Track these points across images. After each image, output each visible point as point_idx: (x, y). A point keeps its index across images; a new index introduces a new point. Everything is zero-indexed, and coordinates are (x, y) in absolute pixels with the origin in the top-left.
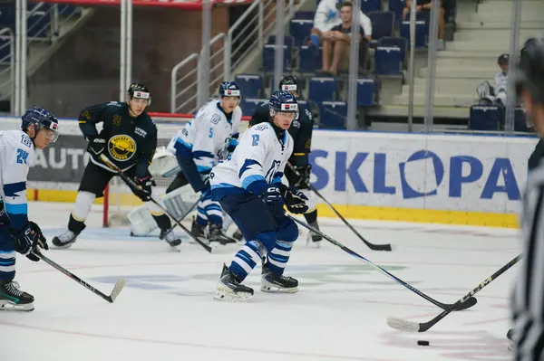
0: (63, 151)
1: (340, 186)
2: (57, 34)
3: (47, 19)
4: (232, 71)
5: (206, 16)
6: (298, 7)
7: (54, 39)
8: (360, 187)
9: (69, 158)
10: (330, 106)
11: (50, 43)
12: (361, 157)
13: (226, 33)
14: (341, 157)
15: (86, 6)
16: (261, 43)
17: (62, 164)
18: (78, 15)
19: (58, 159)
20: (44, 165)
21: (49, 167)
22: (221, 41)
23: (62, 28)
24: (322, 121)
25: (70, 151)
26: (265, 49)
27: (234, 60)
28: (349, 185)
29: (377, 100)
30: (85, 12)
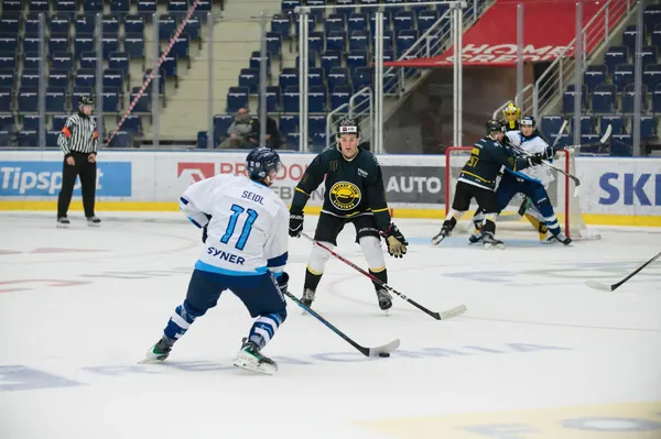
0: (411, 178)
1: (628, 201)
2: (403, 90)
3: (396, 80)
4: (539, 113)
5: (520, 71)
6: (589, 62)
7: (401, 94)
8: (645, 201)
9: (416, 184)
10: (618, 139)
11: (398, 97)
12: (645, 178)
13: (534, 84)
14: (629, 178)
15: (424, 68)
16: (562, 90)
17: (410, 189)
18: (419, 75)
19: (407, 185)
20: (397, 190)
21: (401, 191)
22: (530, 91)
23: (407, 86)
24: (612, 150)
25: (416, 179)
26: (564, 95)
27: (540, 105)
28: (636, 199)
29: (655, 133)
30: (424, 73)
